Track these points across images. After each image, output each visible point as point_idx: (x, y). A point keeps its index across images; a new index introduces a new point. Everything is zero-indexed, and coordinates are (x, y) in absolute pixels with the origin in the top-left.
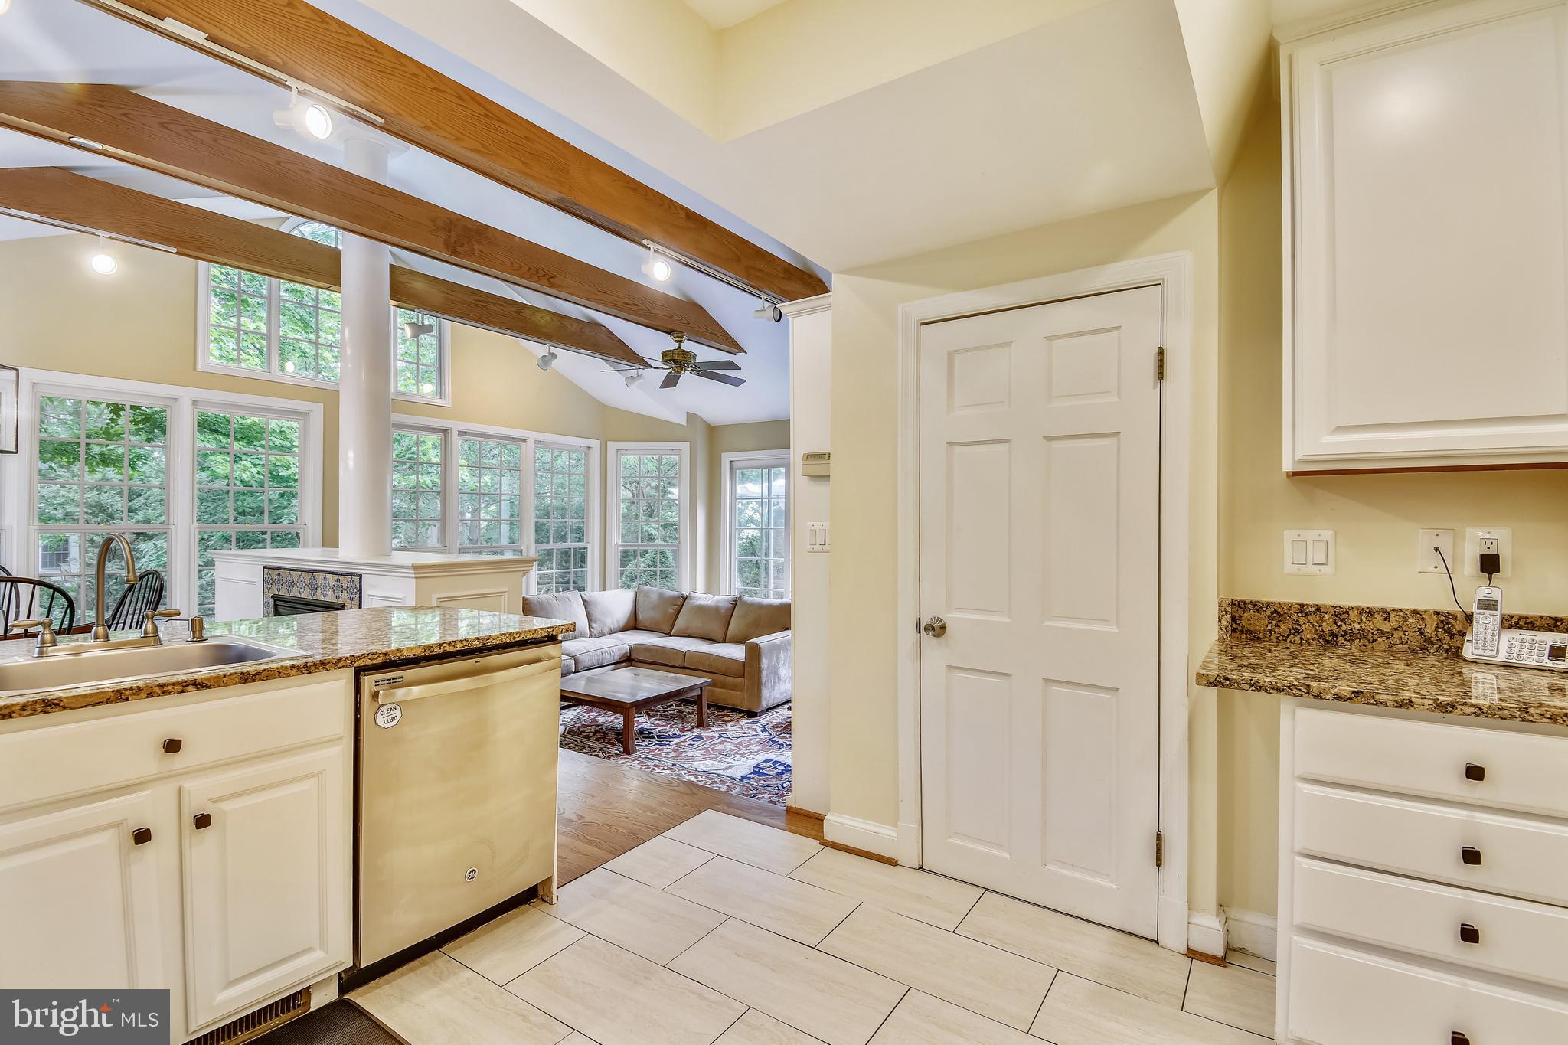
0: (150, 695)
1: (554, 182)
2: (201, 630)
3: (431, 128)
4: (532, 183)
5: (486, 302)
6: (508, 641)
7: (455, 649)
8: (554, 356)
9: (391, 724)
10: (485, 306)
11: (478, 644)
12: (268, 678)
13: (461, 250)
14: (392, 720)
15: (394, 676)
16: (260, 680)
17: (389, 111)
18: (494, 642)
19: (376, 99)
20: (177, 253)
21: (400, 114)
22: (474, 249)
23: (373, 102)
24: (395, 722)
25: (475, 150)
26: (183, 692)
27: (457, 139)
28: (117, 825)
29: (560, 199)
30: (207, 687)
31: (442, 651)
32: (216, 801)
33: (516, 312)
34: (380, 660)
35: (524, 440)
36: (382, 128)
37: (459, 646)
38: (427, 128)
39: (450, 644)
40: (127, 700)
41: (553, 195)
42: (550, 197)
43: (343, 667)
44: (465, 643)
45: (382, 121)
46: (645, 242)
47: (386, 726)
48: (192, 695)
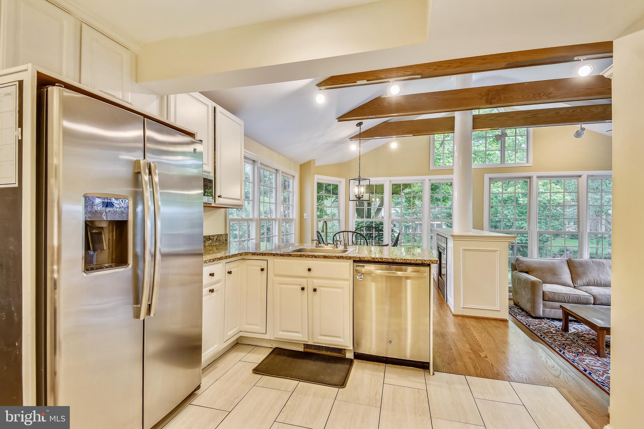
0: (306, 257)
1: (502, 59)
2: (346, 246)
3: (437, 69)
4: (489, 65)
5: (536, 114)
6: (404, 262)
7: (382, 261)
8: (583, 129)
9: (361, 280)
10: (536, 116)
11: (391, 260)
12: (329, 258)
13: (493, 101)
14: (361, 278)
15: (360, 265)
16: (328, 258)
17: (420, 72)
18: (398, 261)
19: (415, 70)
20: (413, 136)
21: (424, 71)
22: (501, 98)
23: (414, 72)
24: (362, 279)
25: (457, 67)
26: (312, 257)
27: (449, 67)
28: (300, 285)
29: (508, 64)
30: (317, 257)
31: (378, 260)
32: (319, 286)
33: (556, 113)
34: (358, 259)
35: (580, 176)
36: (422, 78)
37: (384, 260)
38: (435, 70)
39: (380, 258)
40: (302, 257)
41: (504, 65)
42: (503, 66)
43: (347, 259)
44: (386, 259)
45: (420, 76)
46: (575, 59)
47: (359, 280)
48: (314, 259)
